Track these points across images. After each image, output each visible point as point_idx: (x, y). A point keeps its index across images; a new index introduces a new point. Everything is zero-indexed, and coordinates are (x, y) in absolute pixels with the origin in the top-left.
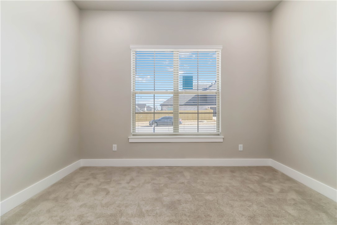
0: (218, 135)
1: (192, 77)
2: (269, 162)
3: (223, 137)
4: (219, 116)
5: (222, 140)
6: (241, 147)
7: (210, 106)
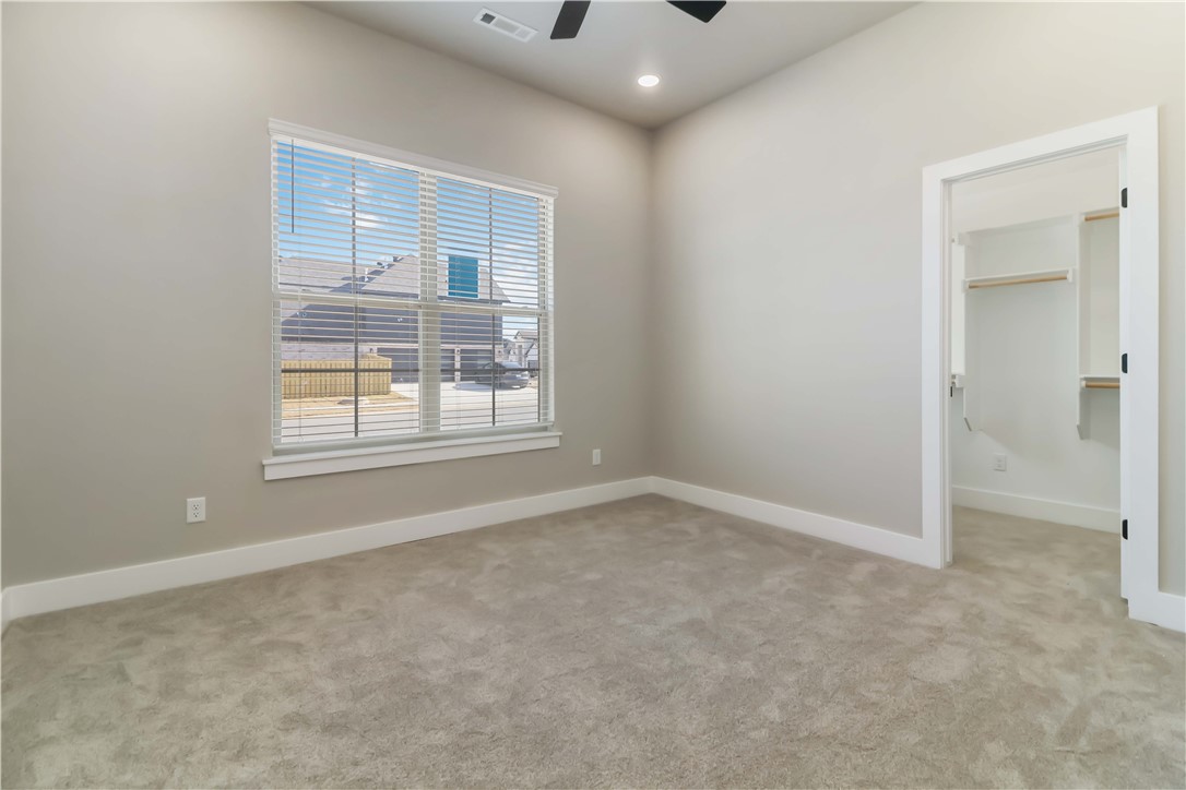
0: (545, 429)
1: (475, 261)
2: (652, 484)
3: (560, 434)
4: (546, 377)
5: (555, 443)
6: (596, 456)
7: (375, 346)
